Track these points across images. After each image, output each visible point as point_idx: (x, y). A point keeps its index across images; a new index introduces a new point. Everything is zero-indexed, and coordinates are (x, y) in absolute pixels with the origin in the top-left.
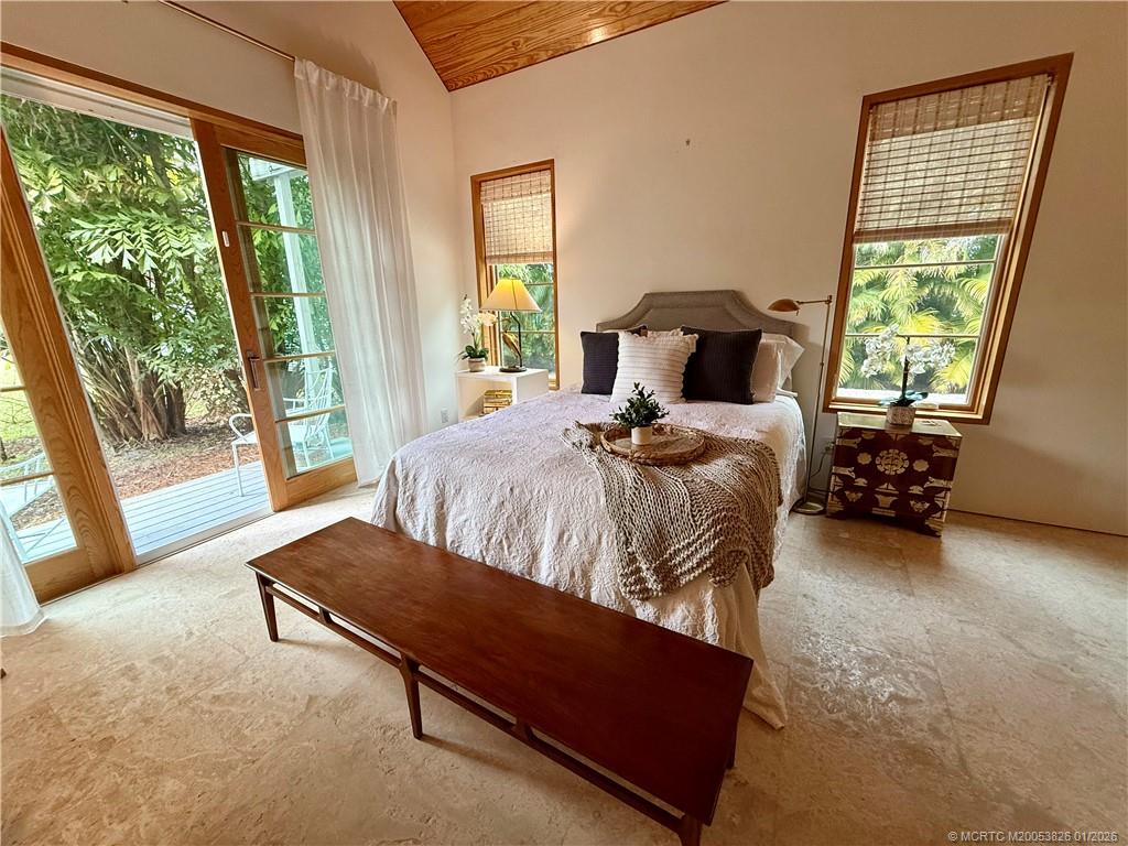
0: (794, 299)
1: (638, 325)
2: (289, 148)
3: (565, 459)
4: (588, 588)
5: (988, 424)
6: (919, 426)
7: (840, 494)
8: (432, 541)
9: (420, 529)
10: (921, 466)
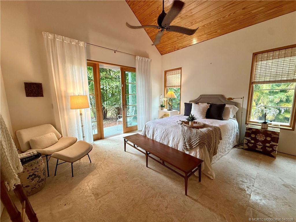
0: (232, 98)
1: (197, 102)
2: (133, 70)
3: (176, 126)
4: (177, 148)
5: (294, 130)
6: (269, 129)
7: (247, 144)
8: (151, 138)
9: (149, 136)
10: (269, 139)
